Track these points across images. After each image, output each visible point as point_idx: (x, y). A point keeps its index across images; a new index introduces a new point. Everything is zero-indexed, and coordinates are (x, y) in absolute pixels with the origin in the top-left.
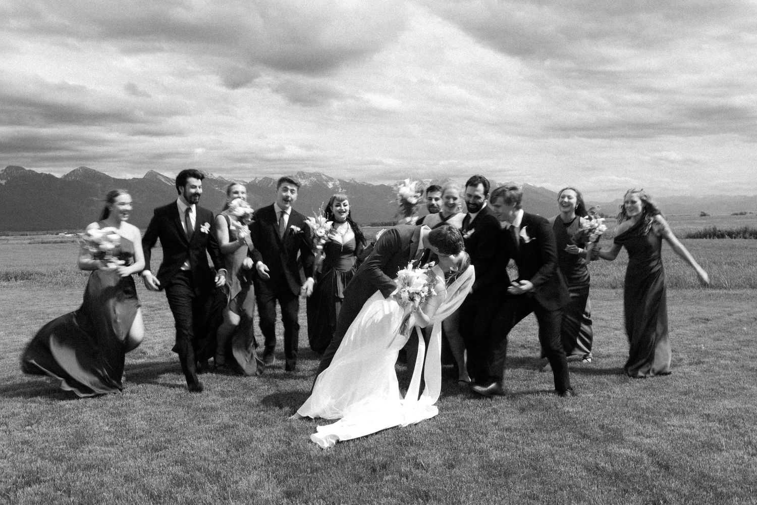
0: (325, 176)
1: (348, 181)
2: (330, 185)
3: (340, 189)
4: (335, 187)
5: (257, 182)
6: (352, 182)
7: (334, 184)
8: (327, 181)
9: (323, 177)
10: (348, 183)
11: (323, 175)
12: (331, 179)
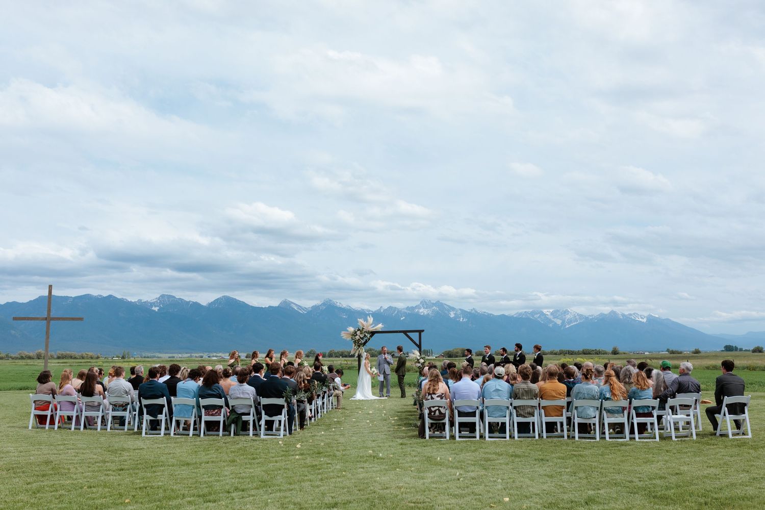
0: (447, 305)
1: (469, 311)
2: (452, 315)
3: (462, 319)
4: (457, 316)
5: (382, 311)
6: (473, 312)
7: (455, 314)
8: (449, 311)
9: (445, 306)
10: (470, 313)
11: (445, 304)
12: (453, 309)
